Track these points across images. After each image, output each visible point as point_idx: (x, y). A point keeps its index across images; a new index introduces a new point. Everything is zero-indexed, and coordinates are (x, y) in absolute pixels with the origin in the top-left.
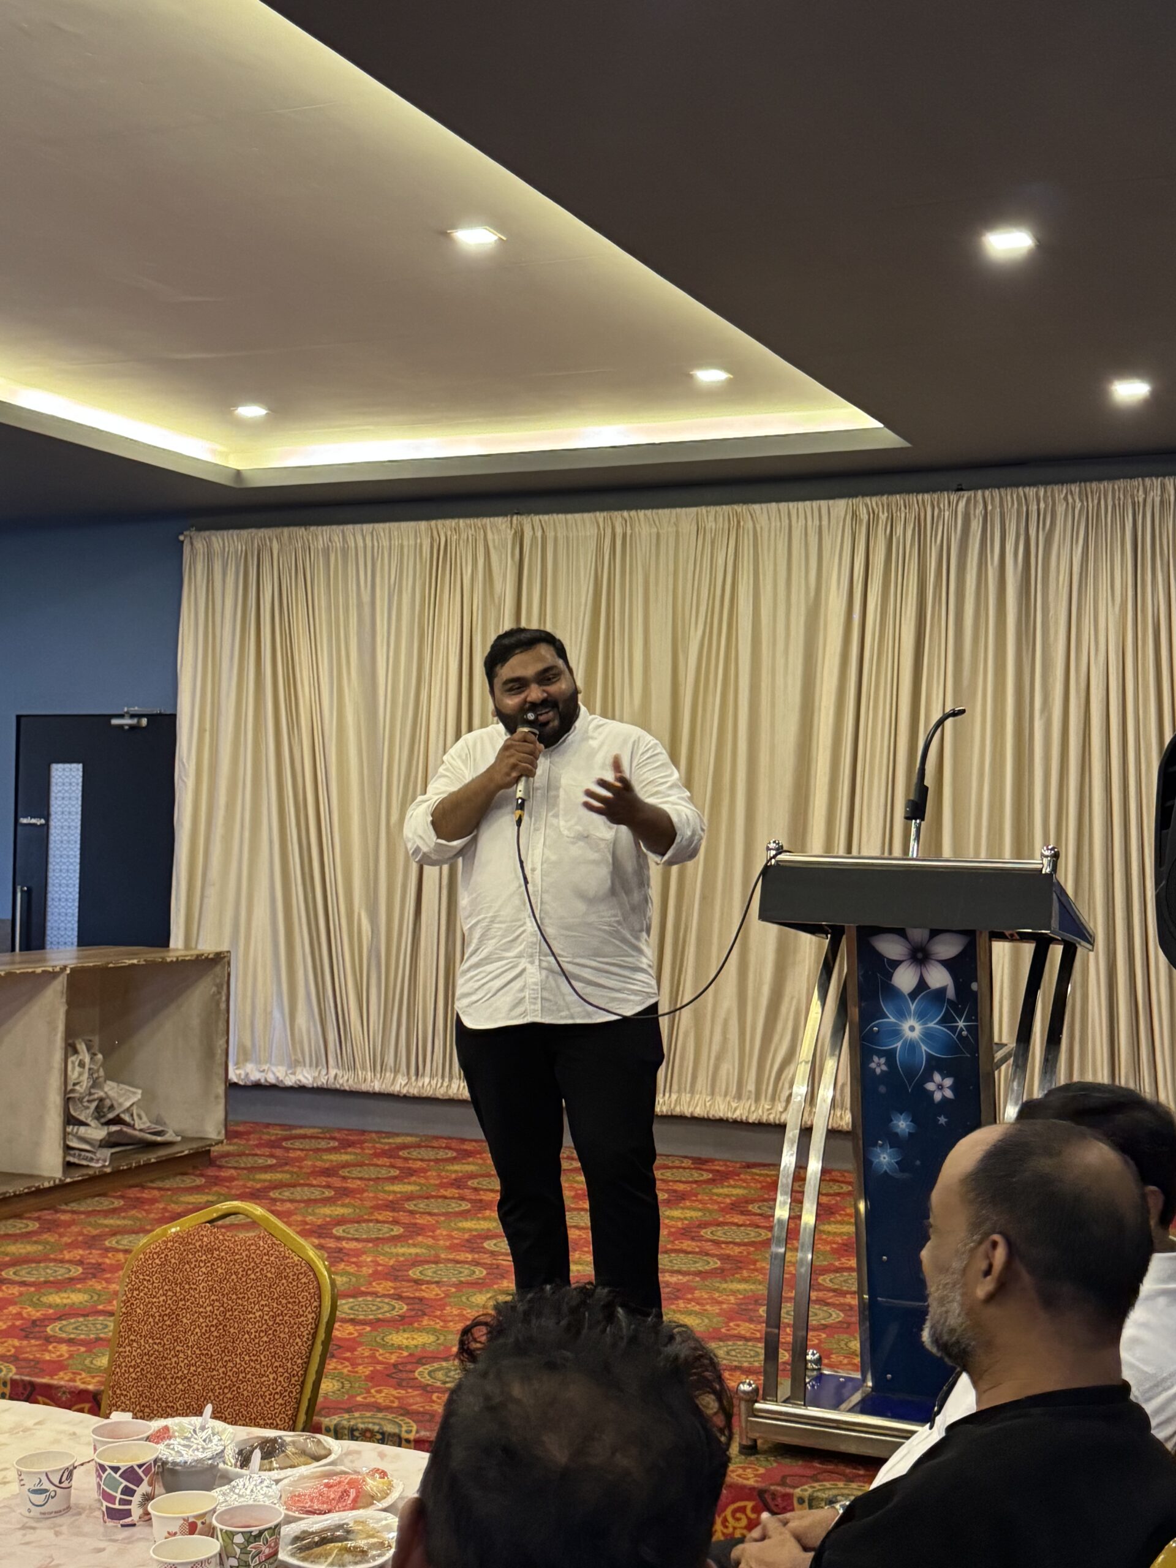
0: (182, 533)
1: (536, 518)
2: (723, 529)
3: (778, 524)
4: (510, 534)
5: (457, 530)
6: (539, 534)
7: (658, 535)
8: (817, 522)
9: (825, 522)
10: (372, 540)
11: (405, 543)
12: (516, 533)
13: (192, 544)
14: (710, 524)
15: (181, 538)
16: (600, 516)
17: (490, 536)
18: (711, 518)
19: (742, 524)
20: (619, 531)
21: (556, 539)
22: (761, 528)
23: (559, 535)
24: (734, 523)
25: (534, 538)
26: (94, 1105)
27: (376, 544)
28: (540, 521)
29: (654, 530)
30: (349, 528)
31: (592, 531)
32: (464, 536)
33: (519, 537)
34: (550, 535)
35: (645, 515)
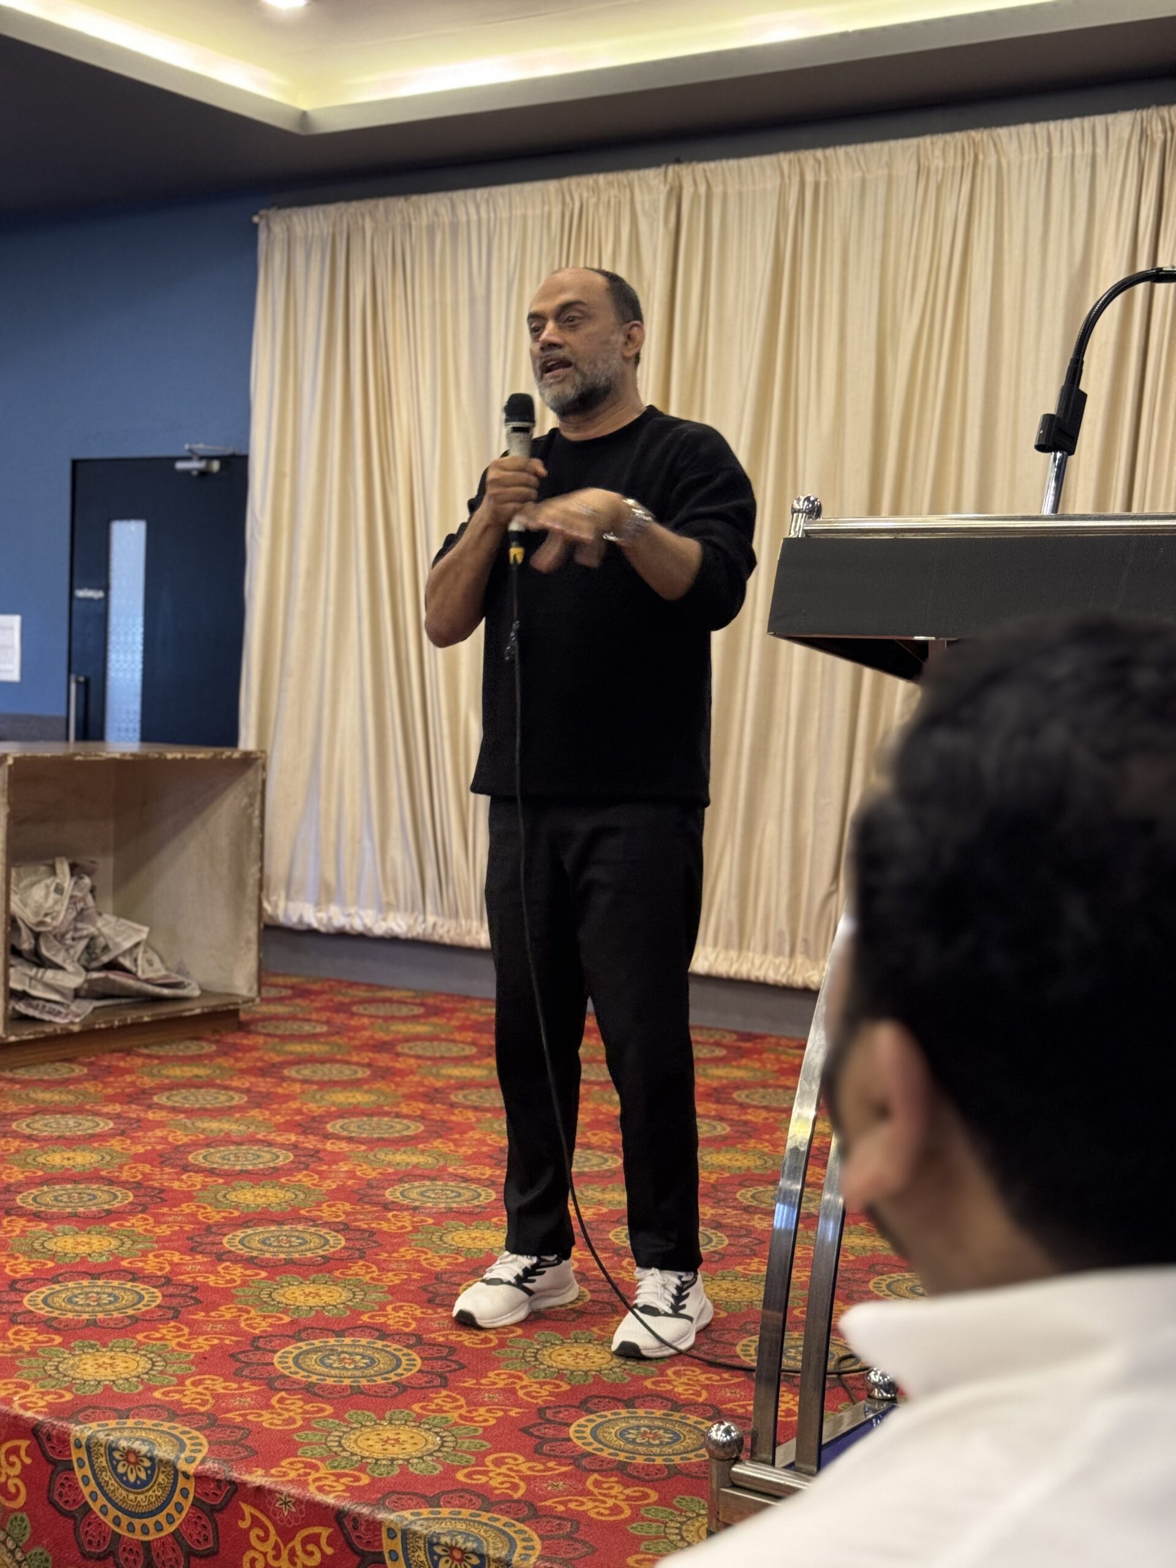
0: (256, 213)
1: (700, 167)
2: (954, 168)
3: (1034, 155)
4: (663, 190)
5: (596, 190)
6: (702, 189)
7: (863, 181)
8: (1088, 149)
9: (1100, 150)
10: (488, 212)
11: (530, 212)
12: (671, 190)
13: (269, 229)
14: (937, 162)
15: (256, 219)
16: (785, 159)
17: (638, 197)
18: (938, 153)
19: (981, 157)
20: (809, 179)
21: (725, 195)
22: (1009, 164)
23: (730, 191)
24: (970, 159)
25: (696, 196)
26: (82, 944)
27: (492, 215)
28: (705, 171)
29: (858, 174)
30: (458, 196)
31: (772, 183)
32: (604, 198)
33: (676, 195)
34: (718, 190)
35: (846, 153)
